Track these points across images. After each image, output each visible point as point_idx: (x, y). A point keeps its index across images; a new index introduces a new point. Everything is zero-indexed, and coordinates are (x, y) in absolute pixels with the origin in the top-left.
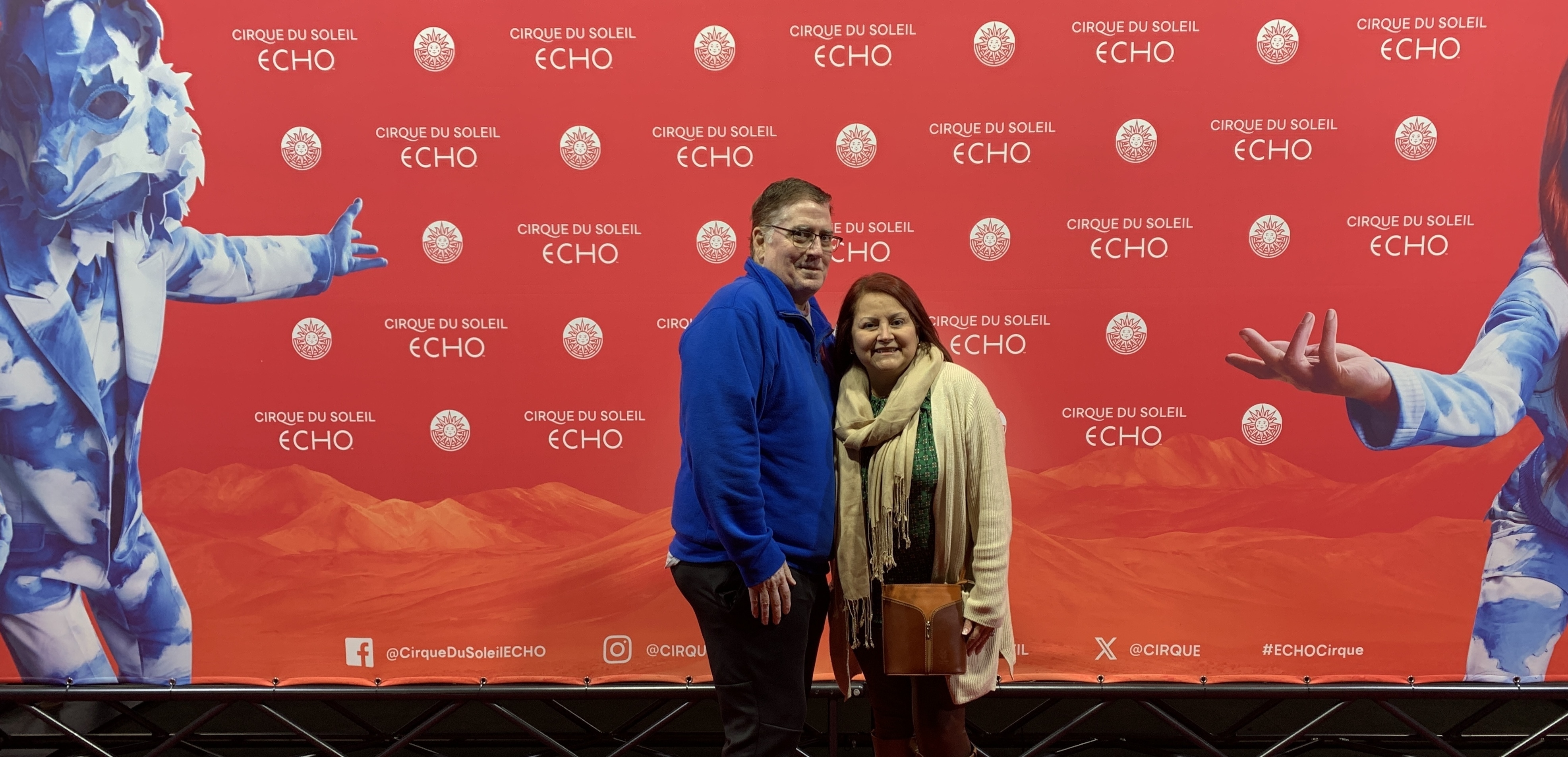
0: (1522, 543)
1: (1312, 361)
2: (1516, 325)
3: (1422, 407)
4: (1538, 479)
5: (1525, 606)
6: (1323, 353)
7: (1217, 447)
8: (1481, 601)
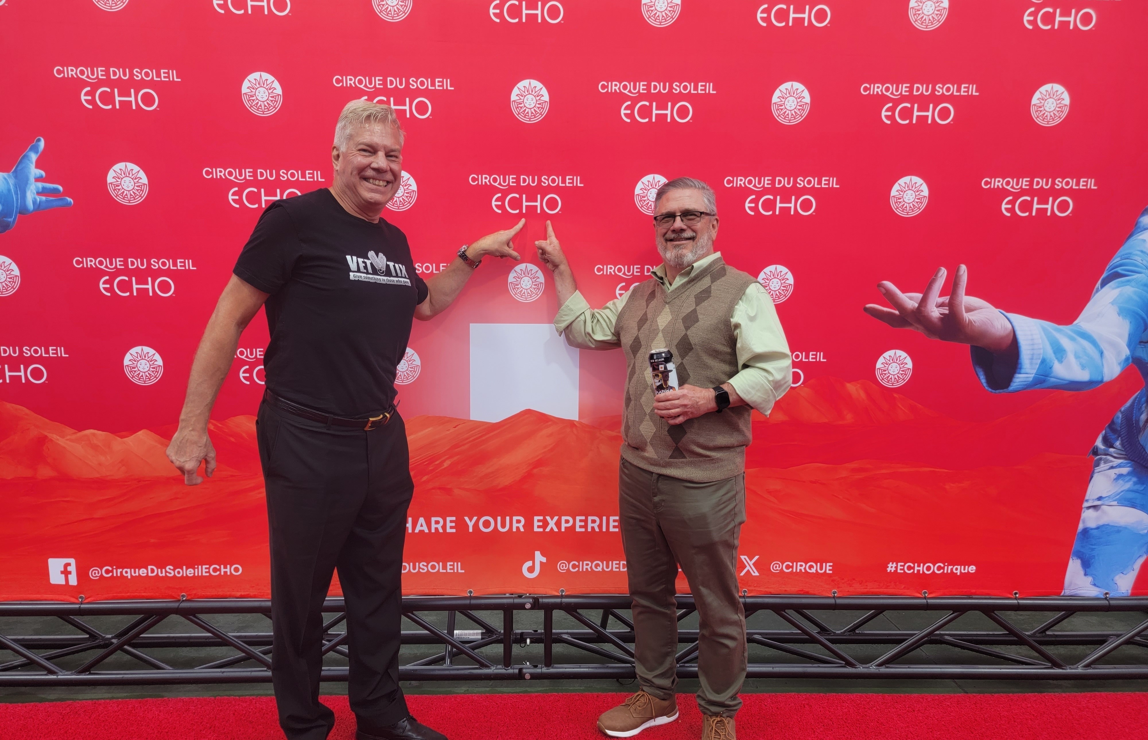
0: (1120, 476)
1: (942, 312)
2: (1128, 281)
3: (1039, 354)
4: (1138, 421)
5: (1118, 531)
6: (952, 305)
7: (854, 389)
8: (1081, 527)
